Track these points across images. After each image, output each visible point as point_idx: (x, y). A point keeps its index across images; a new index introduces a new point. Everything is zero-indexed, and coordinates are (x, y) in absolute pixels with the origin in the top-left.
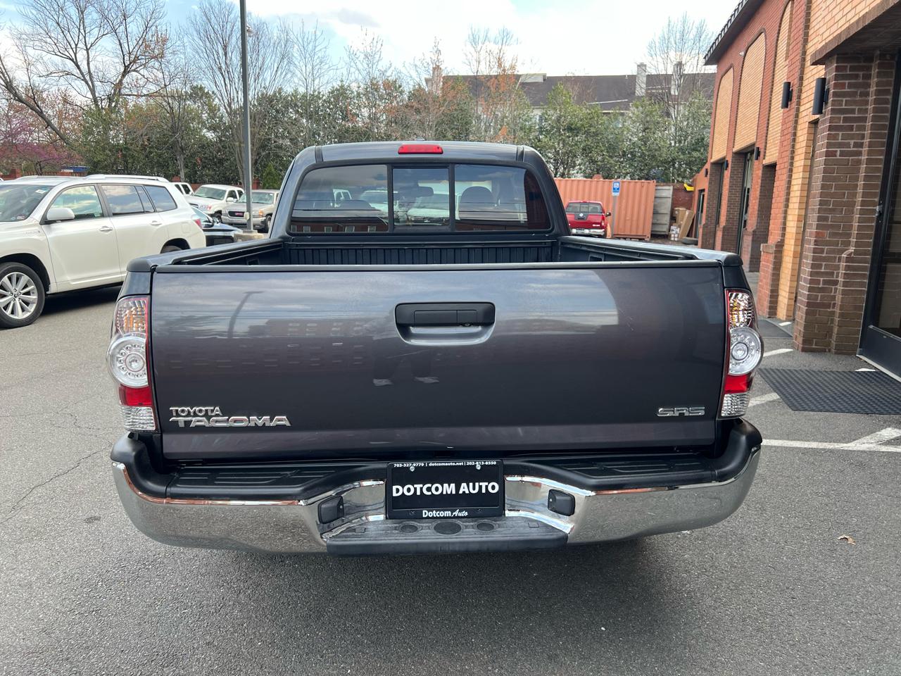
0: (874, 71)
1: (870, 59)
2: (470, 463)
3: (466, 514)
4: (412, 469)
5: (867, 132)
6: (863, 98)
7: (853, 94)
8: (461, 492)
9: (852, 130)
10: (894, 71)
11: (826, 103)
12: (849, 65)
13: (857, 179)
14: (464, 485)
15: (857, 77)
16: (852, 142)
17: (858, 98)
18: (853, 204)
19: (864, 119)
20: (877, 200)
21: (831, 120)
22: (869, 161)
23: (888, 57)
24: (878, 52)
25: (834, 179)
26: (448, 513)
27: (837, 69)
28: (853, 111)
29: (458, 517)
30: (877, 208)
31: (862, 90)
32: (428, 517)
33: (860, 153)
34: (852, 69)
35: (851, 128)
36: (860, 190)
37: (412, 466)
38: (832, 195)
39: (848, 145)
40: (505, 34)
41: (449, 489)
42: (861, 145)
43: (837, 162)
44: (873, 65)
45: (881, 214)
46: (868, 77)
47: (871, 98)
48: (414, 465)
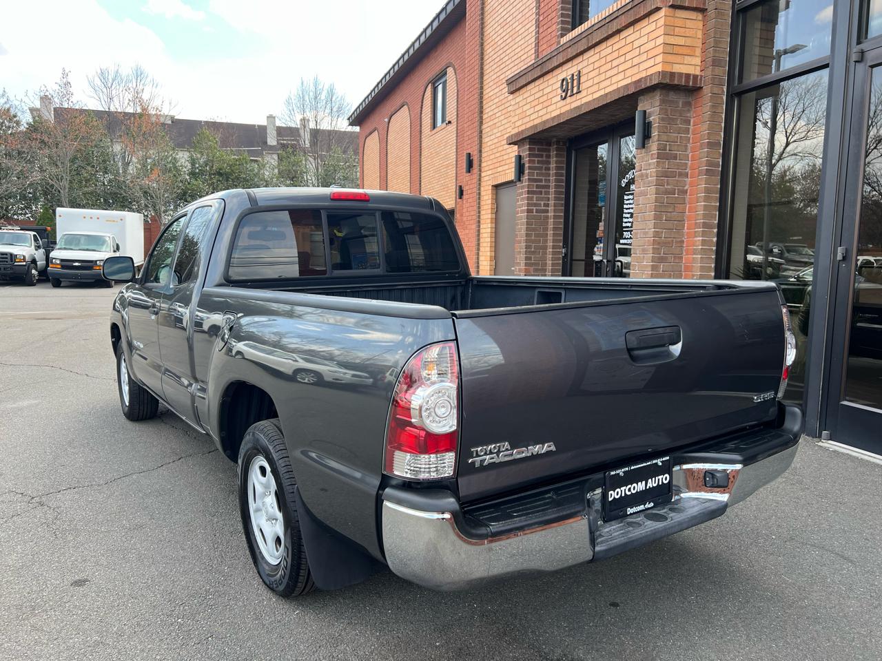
0: (553, 153)
1: (549, 144)
2: (654, 462)
3: (652, 504)
4: (622, 474)
5: (552, 196)
6: (547, 172)
7: (540, 169)
8: (648, 488)
9: (541, 194)
10: (565, 153)
11: (523, 174)
12: (536, 147)
13: (547, 229)
14: (650, 480)
15: (542, 156)
16: (542, 203)
17: (544, 171)
18: (545, 248)
19: (548, 187)
20: (561, 244)
21: (529, 186)
22: (555, 217)
23: (561, 143)
24: (555, 140)
25: (534, 230)
26: (642, 507)
27: (530, 149)
28: (541, 181)
29: (649, 509)
30: (564, 250)
31: (546, 166)
32: (631, 514)
33: (547, 211)
34: (539, 150)
35: (541, 193)
36: (550, 238)
37: (621, 472)
38: (533, 242)
39: (540, 205)
40: (139, 73)
41: (641, 486)
42: (547, 205)
43: (534, 218)
44: (551, 148)
45: (566, 254)
46: (548, 156)
47: (552, 172)
48: (623, 470)
